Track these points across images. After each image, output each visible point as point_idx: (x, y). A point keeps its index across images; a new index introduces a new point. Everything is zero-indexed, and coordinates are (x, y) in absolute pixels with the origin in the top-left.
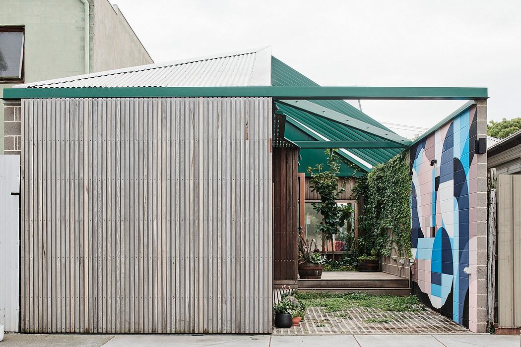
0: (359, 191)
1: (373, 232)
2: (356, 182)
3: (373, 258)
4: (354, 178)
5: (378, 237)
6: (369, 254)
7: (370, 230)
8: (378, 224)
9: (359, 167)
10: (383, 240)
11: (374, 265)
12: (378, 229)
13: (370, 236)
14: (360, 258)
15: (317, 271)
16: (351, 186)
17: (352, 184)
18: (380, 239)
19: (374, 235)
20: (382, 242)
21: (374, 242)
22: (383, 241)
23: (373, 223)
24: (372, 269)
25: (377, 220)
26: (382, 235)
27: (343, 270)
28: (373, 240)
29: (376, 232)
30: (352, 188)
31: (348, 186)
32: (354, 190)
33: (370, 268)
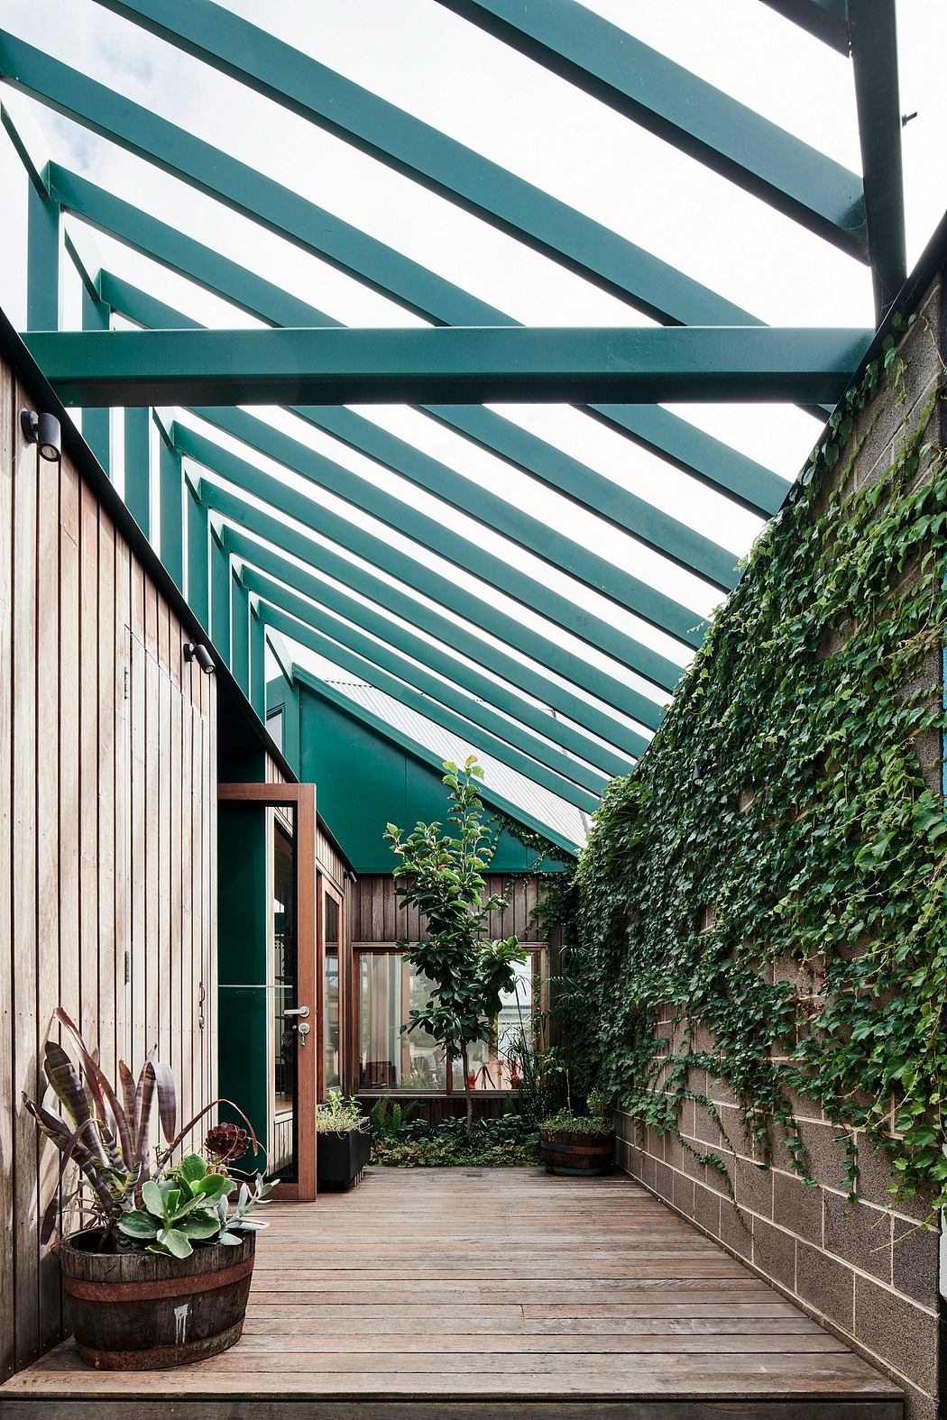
0: (553, 916)
1: (595, 1033)
2: (543, 889)
3: (593, 1124)
4: (537, 878)
5: (612, 1049)
6: (580, 1109)
7: (582, 1025)
8: (613, 1001)
9: (552, 845)
10: (636, 1060)
11: (598, 1151)
12: (612, 1020)
13: (582, 1046)
14: (548, 1125)
15: (182, 1312)
16: (527, 900)
17: (531, 895)
18: (620, 1056)
19: (599, 1041)
20: (629, 1067)
21: (597, 1066)
22: (635, 1065)
23: (594, 1003)
24: (591, 1166)
25: (612, 984)
26: (628, 1040)
27: (490, 1164)
28: (594, 1059)
29: (608, 1030)
30: (531, 905)
31: (520, 899)
32: (536, 913)
33: (585, 1163)
